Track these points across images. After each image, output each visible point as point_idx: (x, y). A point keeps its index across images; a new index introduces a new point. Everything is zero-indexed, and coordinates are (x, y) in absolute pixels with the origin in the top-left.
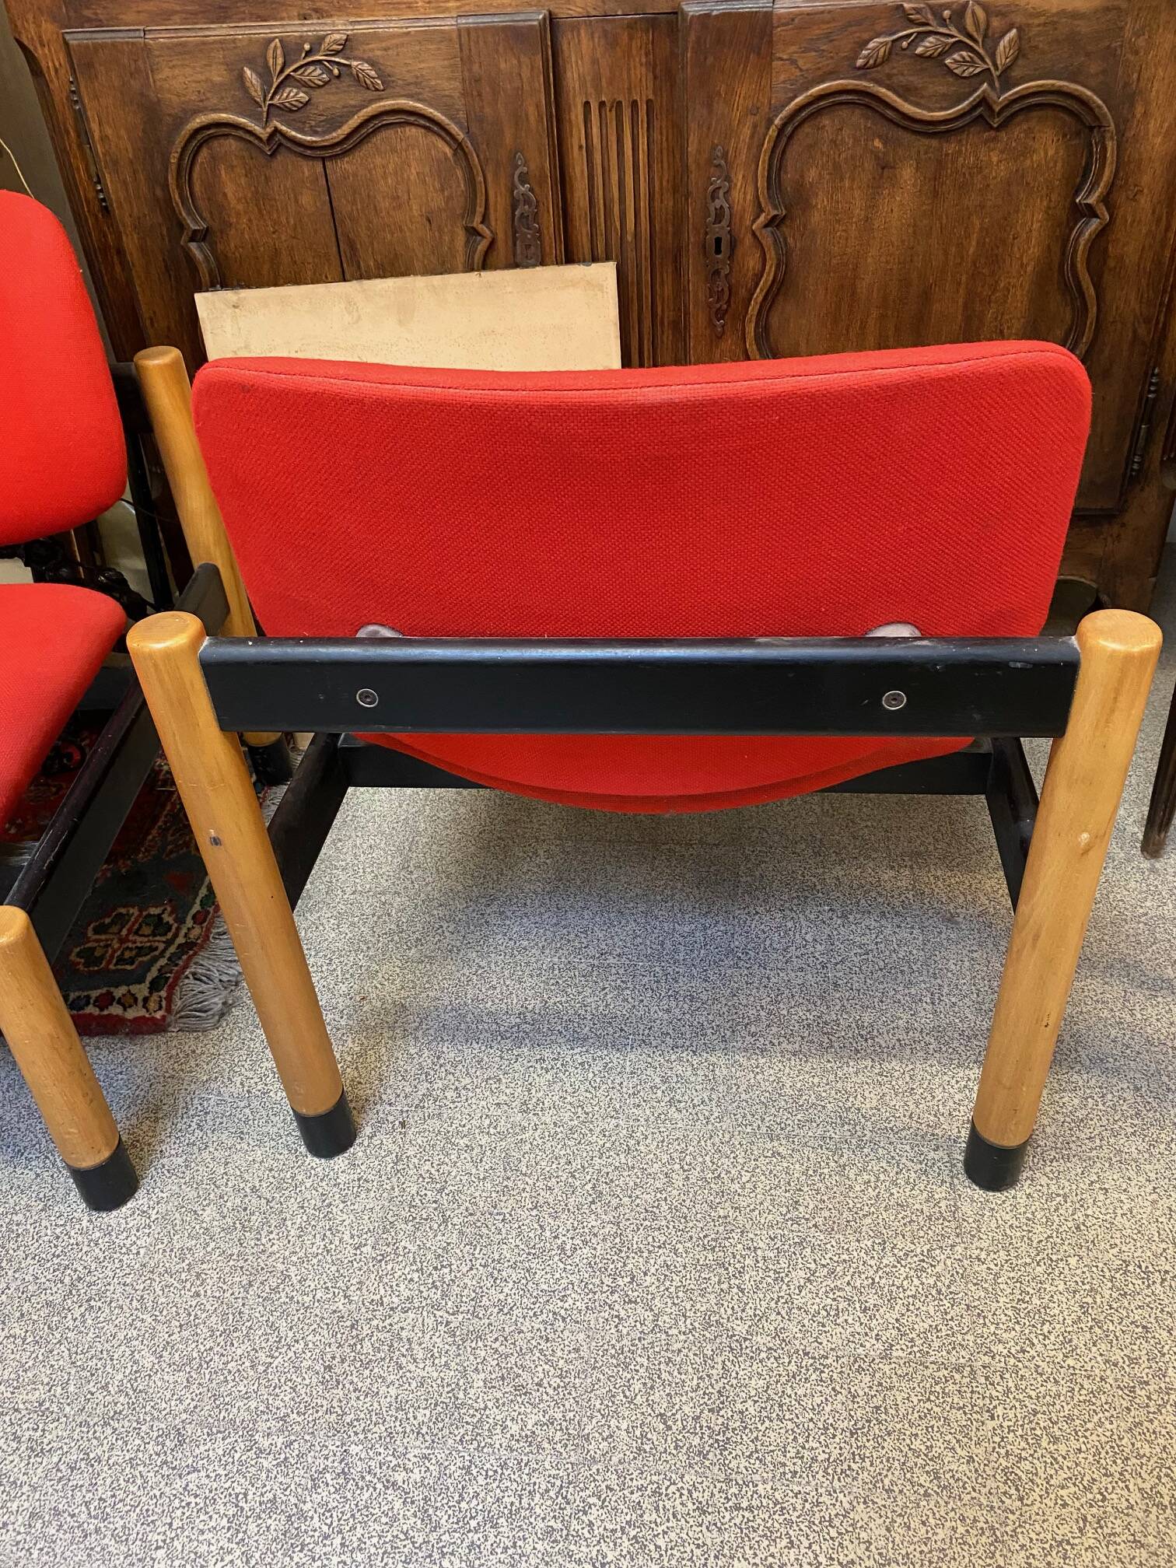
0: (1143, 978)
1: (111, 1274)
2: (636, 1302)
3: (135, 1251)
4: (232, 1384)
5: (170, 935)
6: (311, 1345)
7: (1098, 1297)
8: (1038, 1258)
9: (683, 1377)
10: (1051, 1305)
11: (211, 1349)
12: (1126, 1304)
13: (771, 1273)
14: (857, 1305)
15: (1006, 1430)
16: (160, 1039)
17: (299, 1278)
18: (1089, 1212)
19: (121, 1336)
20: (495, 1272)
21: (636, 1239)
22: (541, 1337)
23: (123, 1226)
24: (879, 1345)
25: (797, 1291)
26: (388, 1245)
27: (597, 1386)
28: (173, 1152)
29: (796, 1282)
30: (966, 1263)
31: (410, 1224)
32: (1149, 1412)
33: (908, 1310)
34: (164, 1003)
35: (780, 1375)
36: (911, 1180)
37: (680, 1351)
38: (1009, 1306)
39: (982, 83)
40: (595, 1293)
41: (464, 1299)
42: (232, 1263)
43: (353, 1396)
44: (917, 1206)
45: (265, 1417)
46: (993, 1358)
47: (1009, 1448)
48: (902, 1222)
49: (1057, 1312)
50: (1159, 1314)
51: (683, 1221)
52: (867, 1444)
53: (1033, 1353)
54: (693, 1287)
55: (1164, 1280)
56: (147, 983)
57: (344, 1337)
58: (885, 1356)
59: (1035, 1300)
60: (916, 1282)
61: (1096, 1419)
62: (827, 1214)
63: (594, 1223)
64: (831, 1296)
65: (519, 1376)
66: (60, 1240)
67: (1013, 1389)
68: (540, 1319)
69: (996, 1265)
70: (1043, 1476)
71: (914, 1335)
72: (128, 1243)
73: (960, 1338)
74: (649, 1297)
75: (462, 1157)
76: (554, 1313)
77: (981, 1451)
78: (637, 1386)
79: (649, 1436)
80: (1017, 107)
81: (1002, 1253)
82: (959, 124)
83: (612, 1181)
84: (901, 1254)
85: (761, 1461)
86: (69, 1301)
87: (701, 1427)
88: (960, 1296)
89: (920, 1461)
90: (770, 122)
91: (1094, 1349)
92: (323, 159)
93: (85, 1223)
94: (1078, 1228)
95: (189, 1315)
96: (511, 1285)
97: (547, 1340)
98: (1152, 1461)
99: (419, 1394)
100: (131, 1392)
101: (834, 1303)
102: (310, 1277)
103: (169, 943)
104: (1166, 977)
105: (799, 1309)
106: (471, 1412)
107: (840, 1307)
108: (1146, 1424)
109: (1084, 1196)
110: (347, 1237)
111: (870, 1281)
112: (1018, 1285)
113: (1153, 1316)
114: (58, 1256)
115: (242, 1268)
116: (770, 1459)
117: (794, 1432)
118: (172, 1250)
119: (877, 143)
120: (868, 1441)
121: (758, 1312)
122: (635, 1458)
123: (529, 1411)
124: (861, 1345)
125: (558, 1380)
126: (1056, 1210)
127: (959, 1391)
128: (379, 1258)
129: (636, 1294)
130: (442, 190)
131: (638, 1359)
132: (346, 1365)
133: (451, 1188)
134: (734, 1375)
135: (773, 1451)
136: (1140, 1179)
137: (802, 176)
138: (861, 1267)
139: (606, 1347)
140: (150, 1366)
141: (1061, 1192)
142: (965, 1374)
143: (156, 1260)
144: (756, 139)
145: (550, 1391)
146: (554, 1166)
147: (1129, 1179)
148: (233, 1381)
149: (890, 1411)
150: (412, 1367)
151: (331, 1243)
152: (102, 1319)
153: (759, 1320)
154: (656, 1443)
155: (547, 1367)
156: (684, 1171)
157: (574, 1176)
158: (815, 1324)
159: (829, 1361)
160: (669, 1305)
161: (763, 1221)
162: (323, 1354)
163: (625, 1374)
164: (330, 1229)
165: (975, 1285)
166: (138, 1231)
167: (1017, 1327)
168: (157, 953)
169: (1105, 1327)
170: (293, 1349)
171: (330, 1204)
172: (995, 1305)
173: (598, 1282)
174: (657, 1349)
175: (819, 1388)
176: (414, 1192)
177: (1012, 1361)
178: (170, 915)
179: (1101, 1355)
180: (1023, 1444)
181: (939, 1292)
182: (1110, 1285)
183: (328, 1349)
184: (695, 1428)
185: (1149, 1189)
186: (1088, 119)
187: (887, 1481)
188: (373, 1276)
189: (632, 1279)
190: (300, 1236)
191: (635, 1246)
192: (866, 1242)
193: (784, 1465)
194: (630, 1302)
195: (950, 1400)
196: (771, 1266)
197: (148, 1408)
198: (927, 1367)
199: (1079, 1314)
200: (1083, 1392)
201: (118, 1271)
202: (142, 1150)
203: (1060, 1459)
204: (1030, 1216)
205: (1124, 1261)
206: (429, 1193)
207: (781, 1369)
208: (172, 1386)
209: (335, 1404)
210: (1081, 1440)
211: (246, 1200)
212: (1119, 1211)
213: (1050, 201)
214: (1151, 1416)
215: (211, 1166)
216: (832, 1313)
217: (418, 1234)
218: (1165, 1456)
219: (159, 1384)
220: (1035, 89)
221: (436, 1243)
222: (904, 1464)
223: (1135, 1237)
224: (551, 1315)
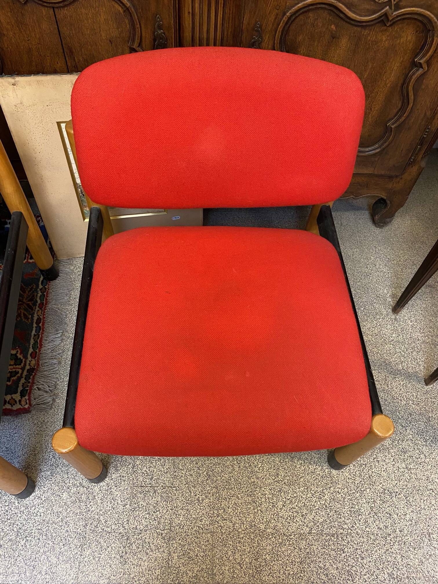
0: (392, 370)
1: (32, 525)
2: (226, 520)
3: (39, 515)
4: (87, 566)
5: (22, 364)
6: (113, 548)
7: (376, 503)
8: (357, 490)
9: (245, 548)
10: (361, 508)
11: (77, 553)
12: (384, 506)
13: (271, 504)
14: (300, 514)
15: (348, 557)
16: (28, 416)
17: (104, 520)
18: (373, 471)
19: (42, 551)
20: (176, 512)
21: (224, 494)
22: (195, 537)
23: (32, 504)
24: (308, 529)
25: (280, 510)
26: (135, 504)
27: (216, 554)
28: (45, 469)
29: (279, 507)
30: (334, 494)
31: (142, 494)
32: (391, 545)
33: (316, 515)
34: (28, 401)
35: (276, 544)
36: (316, 462)
37: (243, 538)
38: (348, 510)
39: (386, 6)
40: (212, 517)
41: (166, 524)
42: (78, 517)
43: (132, 567)
44: (318, 473)
45: (102, 578)
46: (344, 530)
47: (349, 563)
48: (313, 479)
49: (363, 511)
50: (394, 509)
51: (239, 485)
52: (305, 567)
53: (356, 527)
54: (245, 511)
55: (396, 495)
56: (19, 393)
57: (125, 543)
58: (310, 533)
59: (357, 507)
60: (319, 503)
61: (375, 550)
62: (288, 478)
63: (208, 488)
64: (291, 511)
65: (189, 553)
66: (8, 512)
67: (350, 541)
68: (194, 530)
69: (344, 494)
70: (359, 572)
71: (319, 524)
72: (36, 511)
73: (333, 524)
74: (231, 517)
75: (157, 464)
76: (199, 527)
77: (340, 565)
78: (230, 553)
79: (236, 571)
80: (399, 18)
81: (346, 489)
82: (372, 23)
83: (213, 470)
84: (313, 492)
85: (272, 576)
86: (18, 538)
87: (252, 566)
88: (333, 507)
89: (322, 571)
90: (284, 14)
91: (374, 524)
92: (53, 8)
93: (17, 504)
94: (370, 477)
95: (66, 540)
96: (182, 516)
97: (197, 538)
98: (391, 563)
99: (155, 564)
100: (51, 574)
101: (292, 514)
102: (109, 520)
103: (23, 369)
104: (399, 369)
105: (281, 517)
106: (174, 569)
107: (295, 515)
108: (390, 550)
109: (372, 464)
110: (119, 502)
111: (304, 504)
112: (351, 501)
113: (392, 509)
114: (9, 519)
115: (82, 518)
116: (275, 575)
117: (282, 565)
118: (53, 513)
119: (333, 27)
120: (306, 565)
121: (268, 520)
122: (232, 580)
123: (194, 566)
124: (302, 530)
125: (203, 553)
126: (363, 471)
127: (333, 544)
128: (133, 509)
129: (226, 516)
130: (118, 29)
131: (229, 542)
132: (128, 554)
133: (155, 477)
134: (261, 545)
135: (276, 573)
136: (389, 456)
137: (296, 38)
138: (301, 499)
139: (218, 539)
140: (55, 562)
141: (364, 463)
142: (335, 537)
143: (48, 518)
144: (277, 20)
145: (200, 558)
146: (192, 465)
147: (386, 456)
148: (88, 565)
149: (313, 554)
150: (151, 553)
151: (114, 505)
152: (32, 545)
153: (268, 523)
154: (238, 574)
155: (198, 549)
156: (238, 464)
157: (199, 469)
158: (287, 523)
159: (292, 537)
160: (238, 520)
161: (267, 483)
162: (119, 551)
163: (225, 549)
164: (112, 499)
165: (337, 502)
166: (38, 506)
167: (351, 518)
168: (19, 375)
169: (378, 516)
170: (107, 550)
171: (111, 488)
172: (344, 510)
173: (212, 512)
174: (235, 538)
175: (289, 547)
176: (141, 480)
177: (350, 531)
178: (20, 354)
179: (377, 526)
180: (353, 561)
181: (326, 506)
182: (379, 499)
183: (120, 549)
184: (250, 567)
185: (392, 460)
186: (429, 27)
187: (312, 579)
188: (132, 517)
189: (224, 510)
190: (102, 503)
191: (224, 497)
192: (301, 488)
193: (279, 577)
194: (224, 520)
195: (330, 547)
196: (271, 501)
197: (58, 579)
198: (323, 536)
199: (370, 511)
200: (371, 540)
201: (34, 524)
202: (32, 469)
203: (364, 565)
204: (355, 474)
205: (384, 489)
206: (147, 480)
207: (277, 541)
208: (65, 570)
209: (126, 570)
210: (371, 558)
211: (78, 489)
212: (383, 470)
213: (404, 58)
214: (391, 547)
215: (62, 474)
216: (292, 518)
217: (146, 498)
218: (395, 560)
219: (60, 569)
220: (409, 12)
221: (152, 502)
222: (317, 572)
223: (387, 479)
224: (197, 527)
